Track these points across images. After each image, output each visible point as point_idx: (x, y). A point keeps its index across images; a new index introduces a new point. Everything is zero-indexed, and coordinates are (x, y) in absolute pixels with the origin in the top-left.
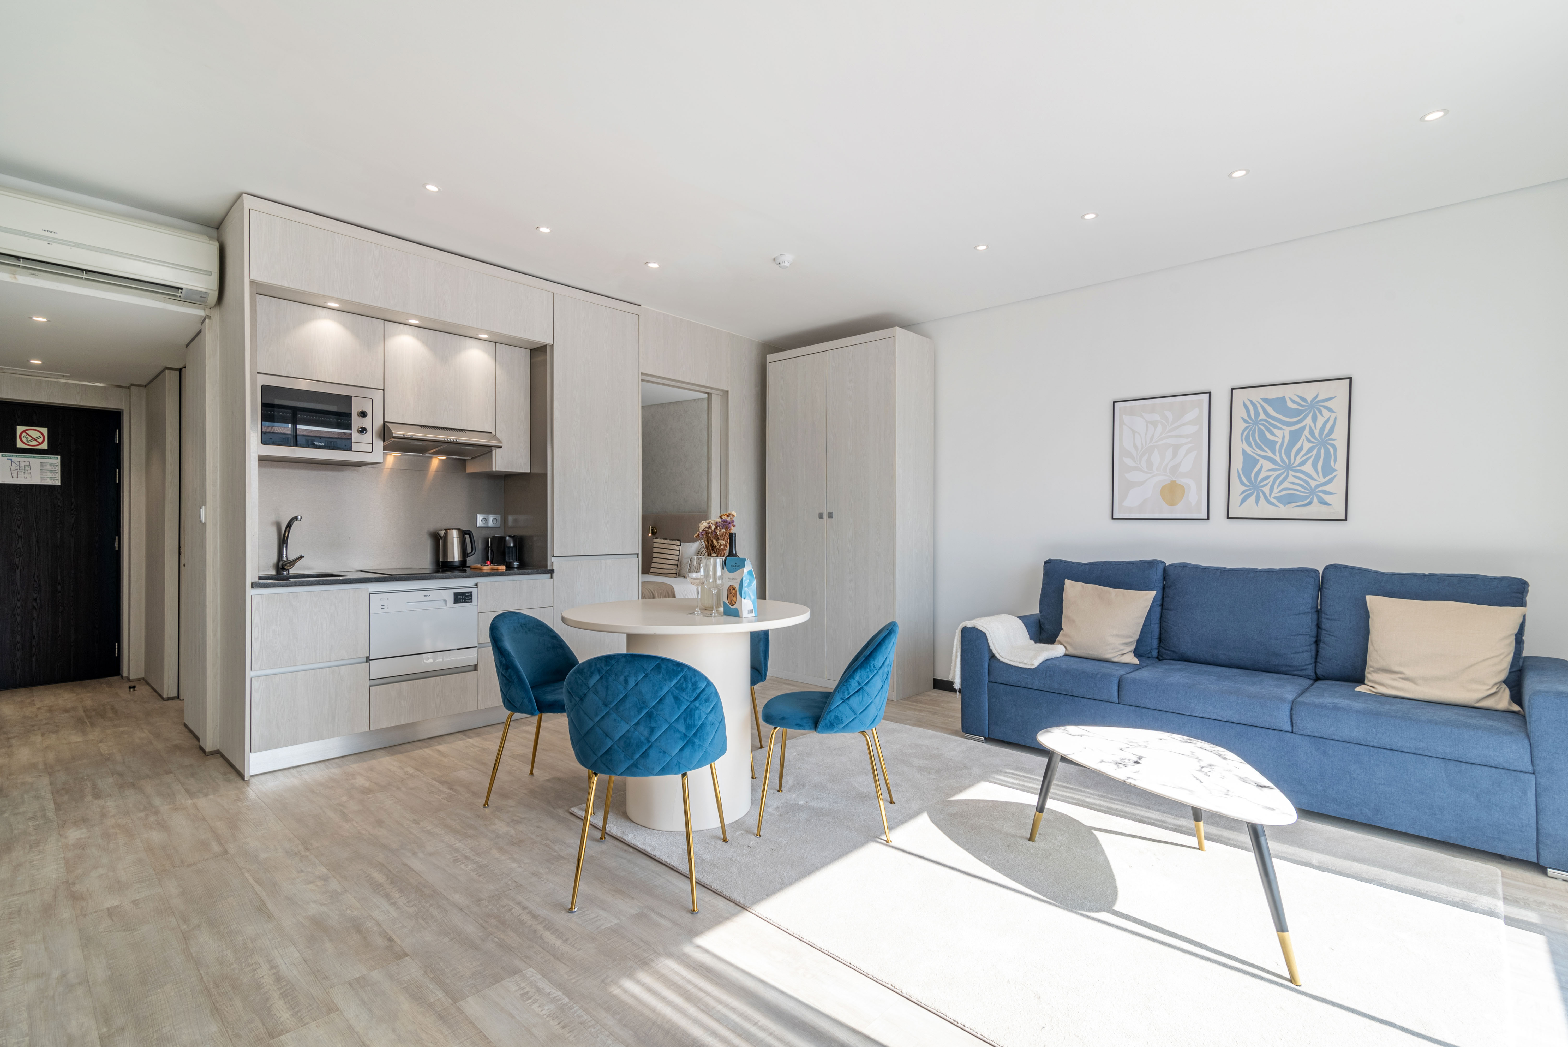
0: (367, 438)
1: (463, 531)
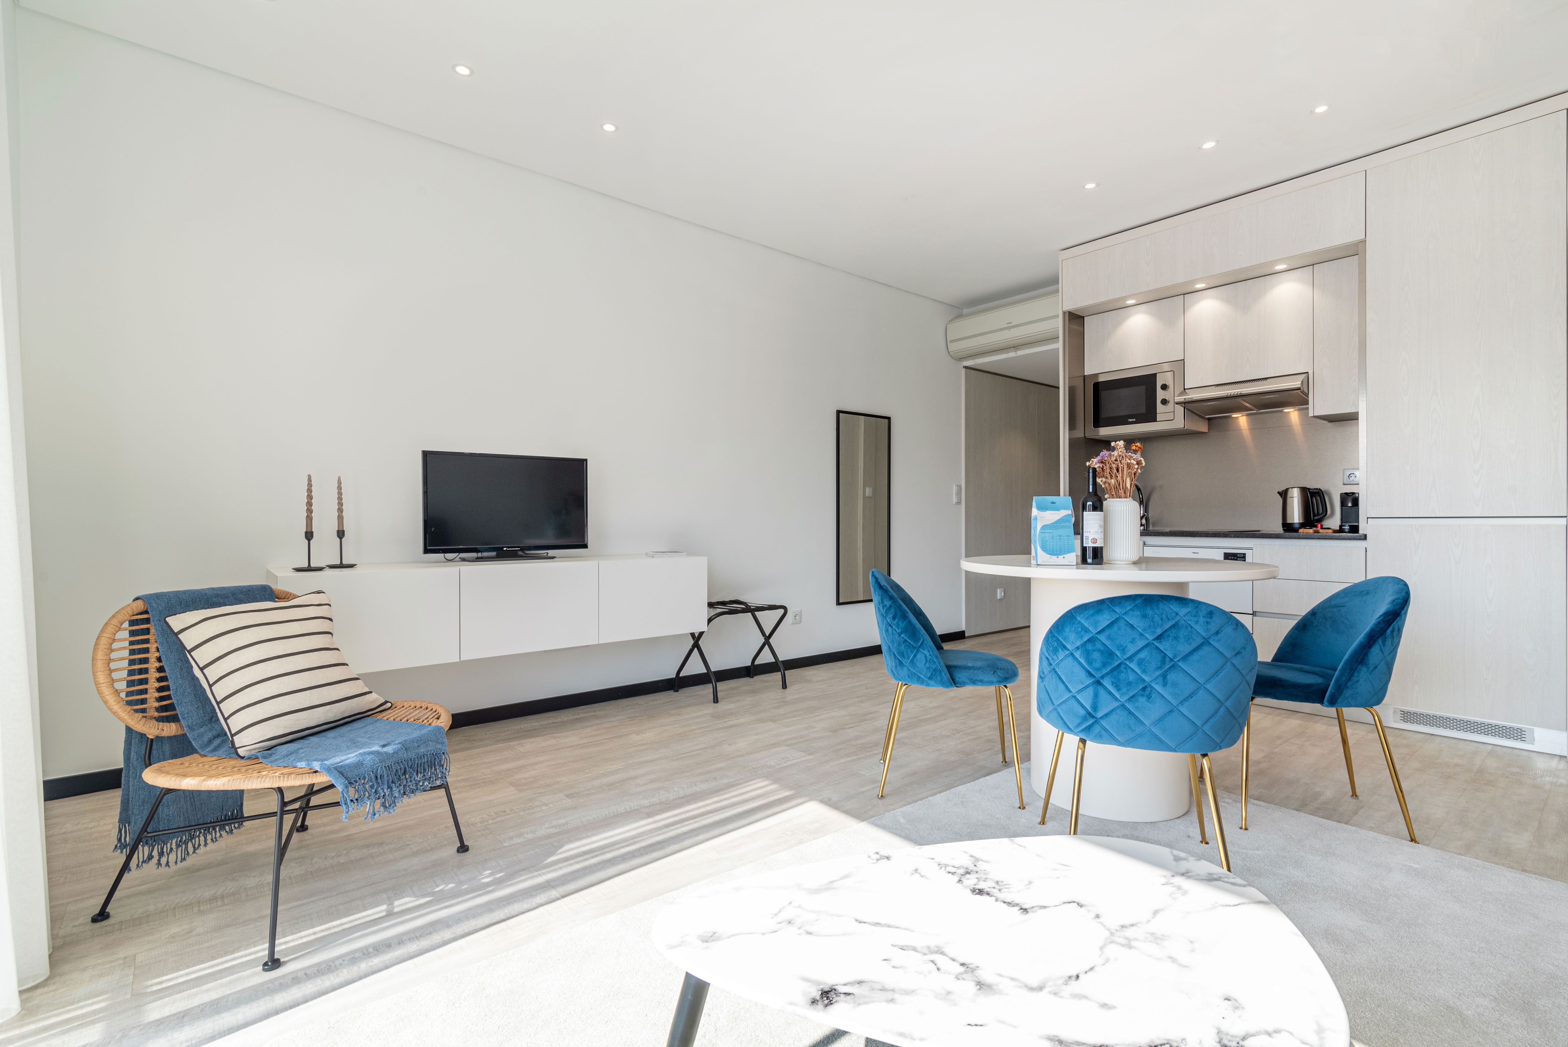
0: (1170, 407)
1: (1309, 489)
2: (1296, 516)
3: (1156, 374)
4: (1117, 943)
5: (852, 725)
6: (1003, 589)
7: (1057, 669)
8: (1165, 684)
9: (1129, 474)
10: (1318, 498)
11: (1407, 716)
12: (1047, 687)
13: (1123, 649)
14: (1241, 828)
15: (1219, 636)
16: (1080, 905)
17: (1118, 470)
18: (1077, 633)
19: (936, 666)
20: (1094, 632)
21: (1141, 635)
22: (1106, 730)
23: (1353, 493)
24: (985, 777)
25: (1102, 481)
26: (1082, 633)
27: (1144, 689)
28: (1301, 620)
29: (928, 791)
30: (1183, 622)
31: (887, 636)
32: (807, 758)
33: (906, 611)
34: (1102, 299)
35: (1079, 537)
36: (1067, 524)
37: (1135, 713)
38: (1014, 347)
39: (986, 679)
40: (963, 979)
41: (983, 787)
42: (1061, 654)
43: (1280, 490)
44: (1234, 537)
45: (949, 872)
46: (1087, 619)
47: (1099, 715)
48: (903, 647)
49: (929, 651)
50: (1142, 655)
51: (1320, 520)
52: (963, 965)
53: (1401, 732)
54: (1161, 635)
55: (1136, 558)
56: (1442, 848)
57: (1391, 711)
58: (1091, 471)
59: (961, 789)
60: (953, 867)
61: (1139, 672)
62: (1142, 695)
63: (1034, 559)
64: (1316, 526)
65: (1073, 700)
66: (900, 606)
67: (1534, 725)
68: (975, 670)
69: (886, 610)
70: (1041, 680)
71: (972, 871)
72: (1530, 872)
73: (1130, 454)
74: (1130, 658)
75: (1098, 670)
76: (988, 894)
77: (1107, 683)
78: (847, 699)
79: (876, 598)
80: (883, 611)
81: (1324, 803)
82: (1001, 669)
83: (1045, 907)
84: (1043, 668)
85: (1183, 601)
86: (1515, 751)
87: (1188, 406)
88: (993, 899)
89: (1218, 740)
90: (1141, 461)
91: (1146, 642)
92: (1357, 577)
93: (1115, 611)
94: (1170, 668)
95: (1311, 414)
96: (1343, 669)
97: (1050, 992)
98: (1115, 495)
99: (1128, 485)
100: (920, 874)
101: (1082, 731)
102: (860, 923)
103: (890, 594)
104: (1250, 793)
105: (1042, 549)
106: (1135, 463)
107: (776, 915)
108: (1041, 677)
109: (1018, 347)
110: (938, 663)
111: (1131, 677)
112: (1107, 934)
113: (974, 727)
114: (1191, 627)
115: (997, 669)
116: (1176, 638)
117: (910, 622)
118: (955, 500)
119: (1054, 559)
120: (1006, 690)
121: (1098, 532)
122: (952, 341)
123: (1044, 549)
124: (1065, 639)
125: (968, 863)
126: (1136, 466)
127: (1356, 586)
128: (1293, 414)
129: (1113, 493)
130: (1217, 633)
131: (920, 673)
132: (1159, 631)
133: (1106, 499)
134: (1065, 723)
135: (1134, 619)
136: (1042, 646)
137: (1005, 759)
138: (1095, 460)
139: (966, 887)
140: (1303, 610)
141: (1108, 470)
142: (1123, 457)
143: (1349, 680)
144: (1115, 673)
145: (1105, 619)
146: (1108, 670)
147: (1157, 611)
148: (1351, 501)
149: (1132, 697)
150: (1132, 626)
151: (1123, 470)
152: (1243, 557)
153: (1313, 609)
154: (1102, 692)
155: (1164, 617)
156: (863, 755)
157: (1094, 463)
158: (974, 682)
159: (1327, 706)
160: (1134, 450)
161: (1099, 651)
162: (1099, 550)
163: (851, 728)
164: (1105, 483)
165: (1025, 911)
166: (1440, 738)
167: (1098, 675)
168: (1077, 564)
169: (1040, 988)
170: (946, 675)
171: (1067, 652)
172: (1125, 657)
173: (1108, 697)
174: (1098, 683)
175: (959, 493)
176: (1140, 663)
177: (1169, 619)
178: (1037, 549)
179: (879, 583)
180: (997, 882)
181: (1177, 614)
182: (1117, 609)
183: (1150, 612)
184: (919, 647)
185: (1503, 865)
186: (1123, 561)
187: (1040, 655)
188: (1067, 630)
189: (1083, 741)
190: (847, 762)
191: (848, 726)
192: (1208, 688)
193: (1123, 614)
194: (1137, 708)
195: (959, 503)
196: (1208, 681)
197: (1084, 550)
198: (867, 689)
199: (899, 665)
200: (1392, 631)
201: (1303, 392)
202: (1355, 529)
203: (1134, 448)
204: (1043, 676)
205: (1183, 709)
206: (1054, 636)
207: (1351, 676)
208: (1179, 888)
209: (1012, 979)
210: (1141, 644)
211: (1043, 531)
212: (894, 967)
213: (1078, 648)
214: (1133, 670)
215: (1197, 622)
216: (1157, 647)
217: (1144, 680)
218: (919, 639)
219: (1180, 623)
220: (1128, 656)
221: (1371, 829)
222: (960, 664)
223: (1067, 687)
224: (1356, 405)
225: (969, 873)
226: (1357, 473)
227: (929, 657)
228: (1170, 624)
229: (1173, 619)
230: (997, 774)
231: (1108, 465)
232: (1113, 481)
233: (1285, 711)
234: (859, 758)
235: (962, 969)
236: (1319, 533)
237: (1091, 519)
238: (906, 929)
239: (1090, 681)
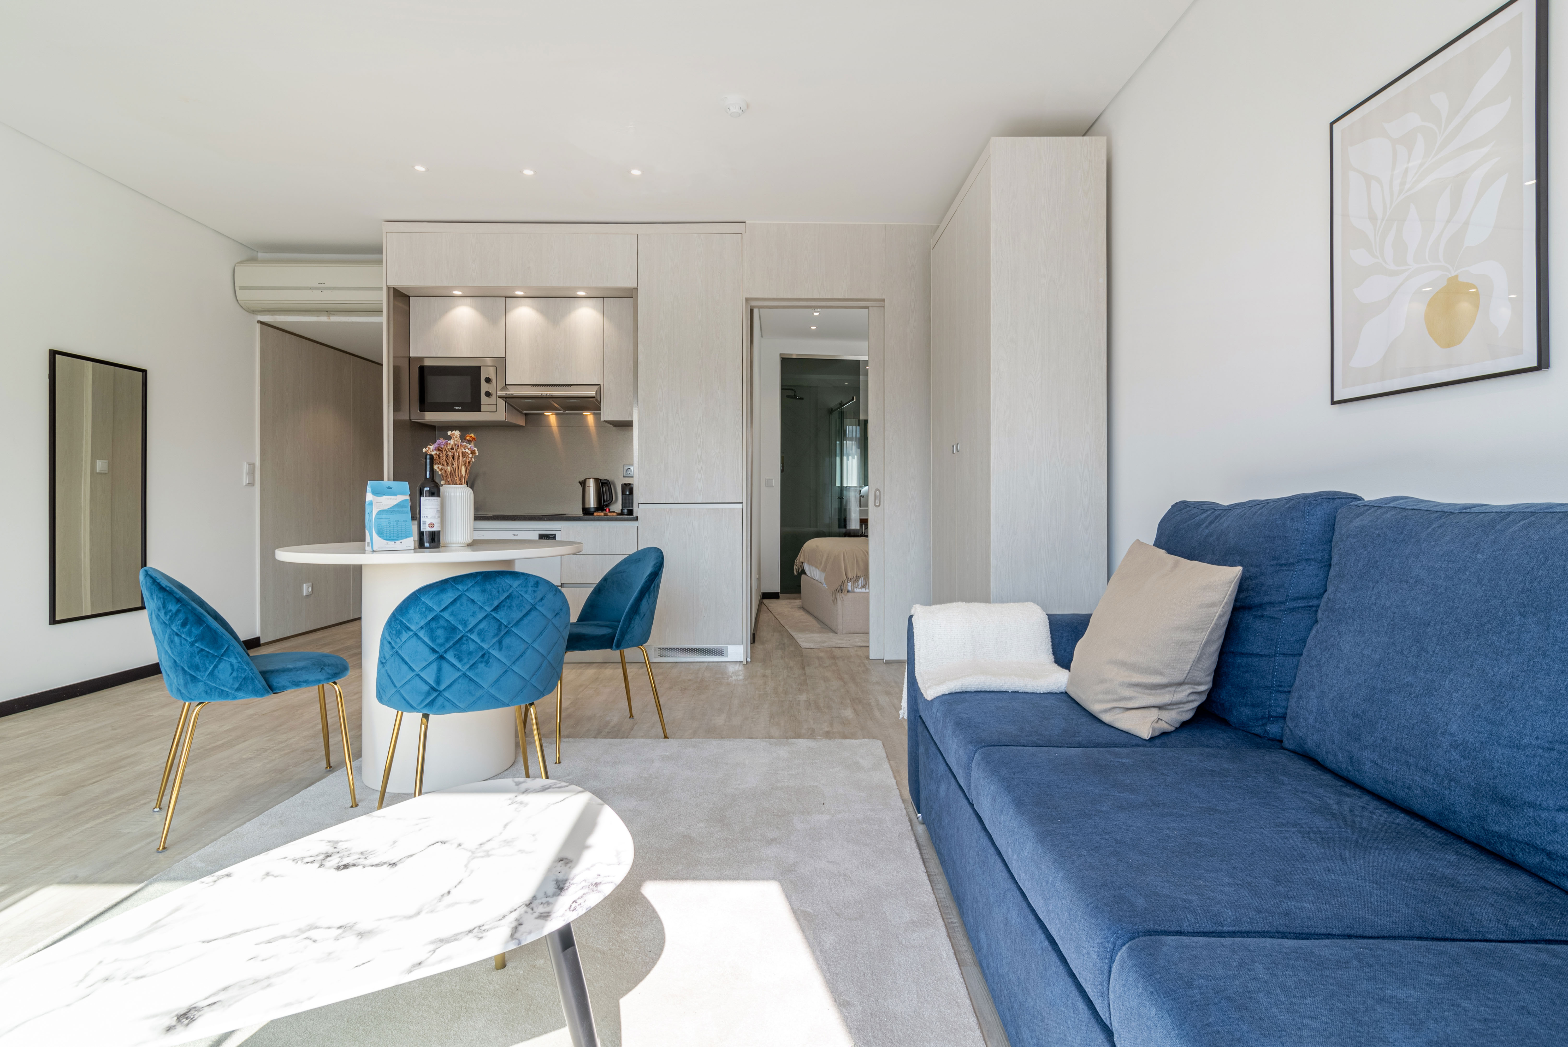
0: (493, 400)
1: (601, 480)
2: (592, 503)
3: (480, 366)
4: (478, 857)
5: (98, 779)
6: (311, 584)
7: (400, 652)
8: (500, 649)
9: (464, 462)
10: (607, 487)
11: (663, 652)
12: (389, 671)
13: (465, 623)
14: (556, 763)
15: (543, 601)
16: (443, 843)
17: (453, 458)
18: (421, 613)
19: (246, 674)
20: (437, 609)
21: (481, 608)
22: (448, 700)
23: (630, 484)
24: (306, 788)
25: (438, 467)
26: (426, 613)
27: (483, 656)
28: (595, 589)
29: (233, 823)
30: (515, 593)
31: (171, 648)
32: (18, 839)
33: (202, 614)
34: (429, 283)
35: (416, 522)
36: (404, 509)
37: (475, 679)
38: (327, 312)
39: (312, 678)
40: (343, 937)
41: (306, 798)
42: (405, 636)
43: (581, 480)
44: (547, 520)
45: (307, 863)
46: (431, 598)
47: (442, 687)
48: (197, 659)
49: (236, 658)
50: (481, 626)
51: (608, 506)
52: (339, 928)
53: (659, 664)
54: (498, 606)
55: (470, 541)
56: (681, 737)
57: (653, 649)
58: (428, 457)
59: (279, 808)
60: (311, 856)
61: (478, 641)
62: (481, 662)
63: (369, 546)
64: (605, 510)
65: (417, 679)
66: (193, 609)
67: (728, 644)
68: (297, 671)
69: (171, 617)
70: (382, 666)
71: (332, 853)
72: (725, 738)
73: (465, 443)
74: (471, 631)
75: (441, 645)
76: (354, 865)
77: (450, 656)
78: (82, 748)
79: (152, 603)
80: (166, 619)
81: (613, 727)
82: (329, 666)
83: (412, 855)
84: (385, 653)
85: (515, 575)
86: (719, 663)
87: (508, 400)
88: (361, 867)
89: (541, 689)
90: (475, 450)
91: (485, 614)
92: (632, 550)
93: (458, 589)
94: (505, 634)
95: (602, 419)
96: (625, 619)
97: (427, 913)
98: (451, 482)
99: (463, 473)
100: (273, 875)
101: (426, 706)
102: (208, 942)
103: (178, 596)
104: (562, 734)
105: (378, 535)
106: (469, 452)
107: (81, 981)
108: (382, 663)
109: (332, 312)
110: (250, 670)
111: (472, 647)
112: (470, 854)
113: (286, 741)
114: (522, 596)
115: (325, 665)
116: (510, 607)
117: (209, 627)
118: (245, 480)
119: (391, 545)
120: (335, 686)
121: (435, 517)
122: (241, 288)
123: (381, 534)
124: (409, 621)
125: (327, 848)
126: (471, 456)
127: (631, 556)
128: (589, 417)
129: (449, 479)
130: (542, 599)
131: (224, 686)
132: (496, 603)
133: (442, 485)
134: (408, 703)
135: (475, 594)
136: (383, 631)
137: (330, 764)
138: (432, 447)
139: (330, 868)
140: (596, 579)
141: (444, 458)
142: (458, 446)
143: (629, 627)
144: (458, 646)
145: (448, 597)
146: (451, 644)
147: (494, 585)
148: (628, 489)
149: (472, 665)
150: (473, 601)
151: (458, 459)
152: (553, 537)
153: (605, 576)
154: (445, 665)
155: (500, 589)
156: (123, 811)
157: (431, 449)
158: (297, 684)
159: (615, 650)
160: (468, 440)
161: (443, 627)
162: (436, 534)
163: (94, 783)
164: (441, 470)
165: (394, 864)
166: (680, 664)
167: (441, 650)
168: (415, 549)
169: (418, 913)
170: (260, 683)
171: (411, 633)
172: (467, 630)
173: (451, 669)
174: (442, 657)
175: (251, 473)
176: (479, 634)
177: (504, 591)
178: (372, 536)
179: (159, 584)
180: (362, 853)
181: (511, 586)
182: (460, 587)
183: (488, 587)
184: (222, 655)
185: (712, 738)
186: (458, 544)
187: (381, 641)
188: (411, 611)
189: (426, 716)
190: (96, 825)
191: (89, 782)
192: (536, 647)
193: (465, 591)
194: (477, 674)
195: (252, 484)
196: (534, 641)
197: (421, 534)
198: (114, 729)
199: (192, 680)
200: (654, 587)
201: (597, 400)
202: (630, 512)
203: (468, 438)
204: (384, 661)
205: (515, 668)
206: (398, 619)
207: (630, 623)
208: (521, 803)
209: (391, 918)
210: (480, 616)
211: (379, 516)
212: (263, 960)
213: (422, 628)
214: (473, 641)
215: (526, 592)
216: (494, 617)
217: (483, 648)
218: (223, 645)
219: (513, 594)
220: (469, 628)
221: (642, 737)
222: (276, 667)
223: (410, 667)
224: (632, 415)
225: (330, 856)
226: (632, 468)
227: (236, 666)
228: (505, 595)
229: (508, 591)
230: (322, 781)
231: (444, 453)
232: (449, 468)
233: (585, 664)
234: (116, 816)
235: (340, 931)
236: (607, 515)
237: (428, 505)
238: (269, 926)
239: (434, 656)
